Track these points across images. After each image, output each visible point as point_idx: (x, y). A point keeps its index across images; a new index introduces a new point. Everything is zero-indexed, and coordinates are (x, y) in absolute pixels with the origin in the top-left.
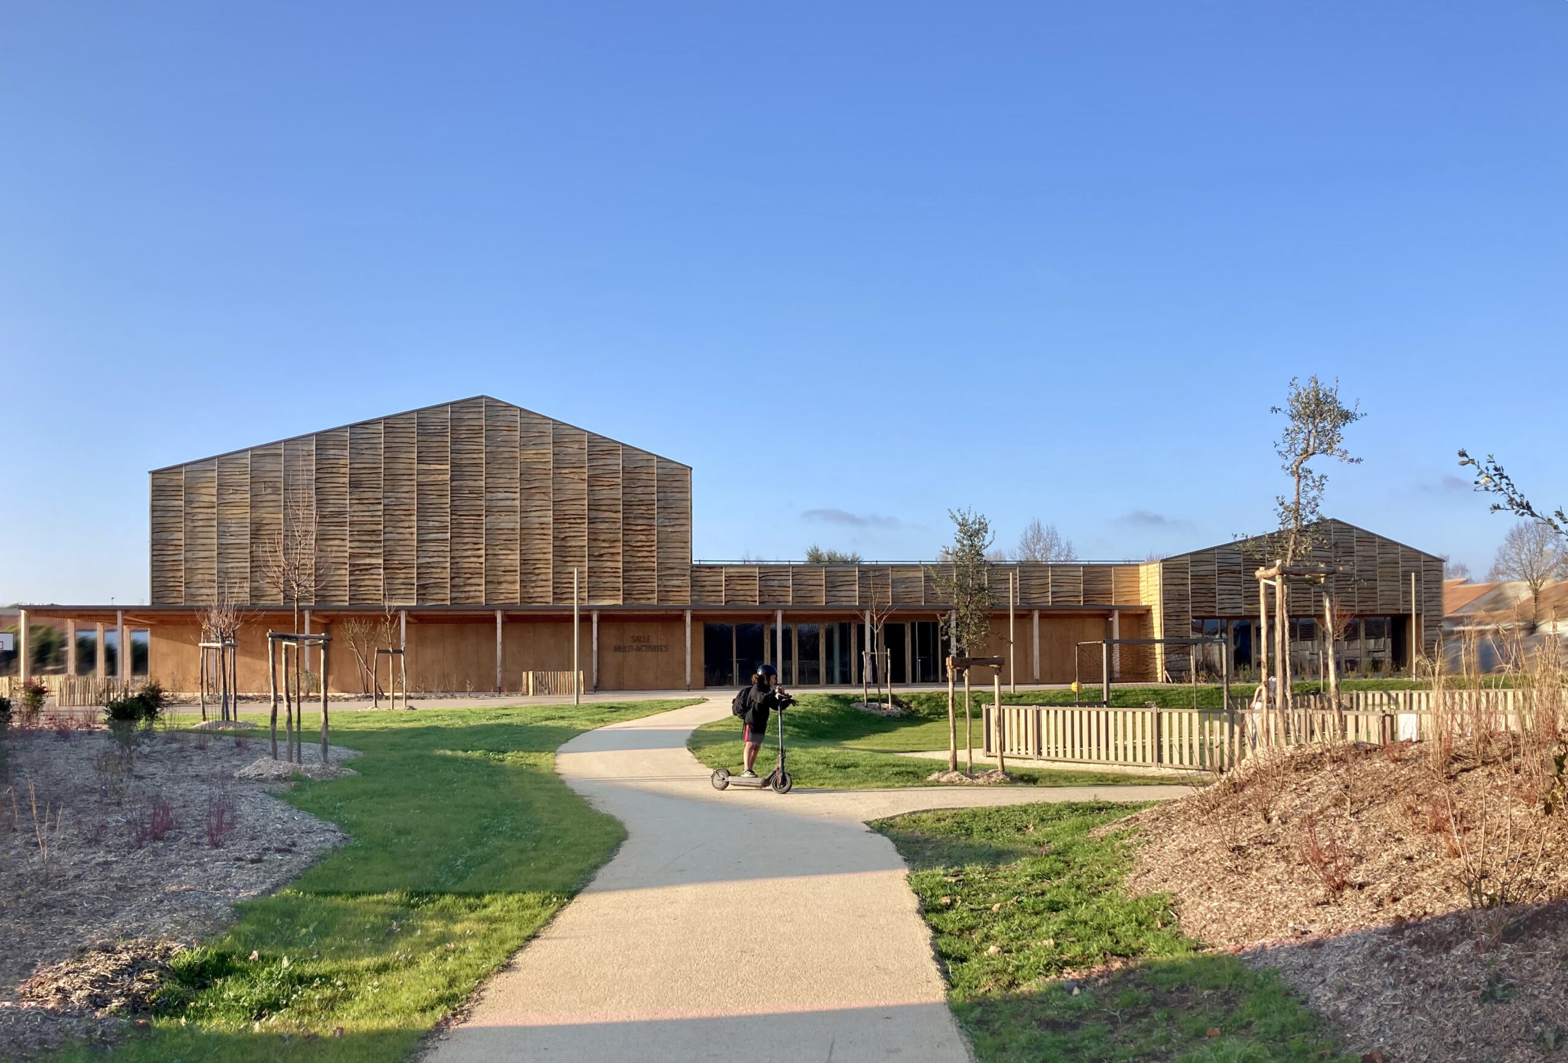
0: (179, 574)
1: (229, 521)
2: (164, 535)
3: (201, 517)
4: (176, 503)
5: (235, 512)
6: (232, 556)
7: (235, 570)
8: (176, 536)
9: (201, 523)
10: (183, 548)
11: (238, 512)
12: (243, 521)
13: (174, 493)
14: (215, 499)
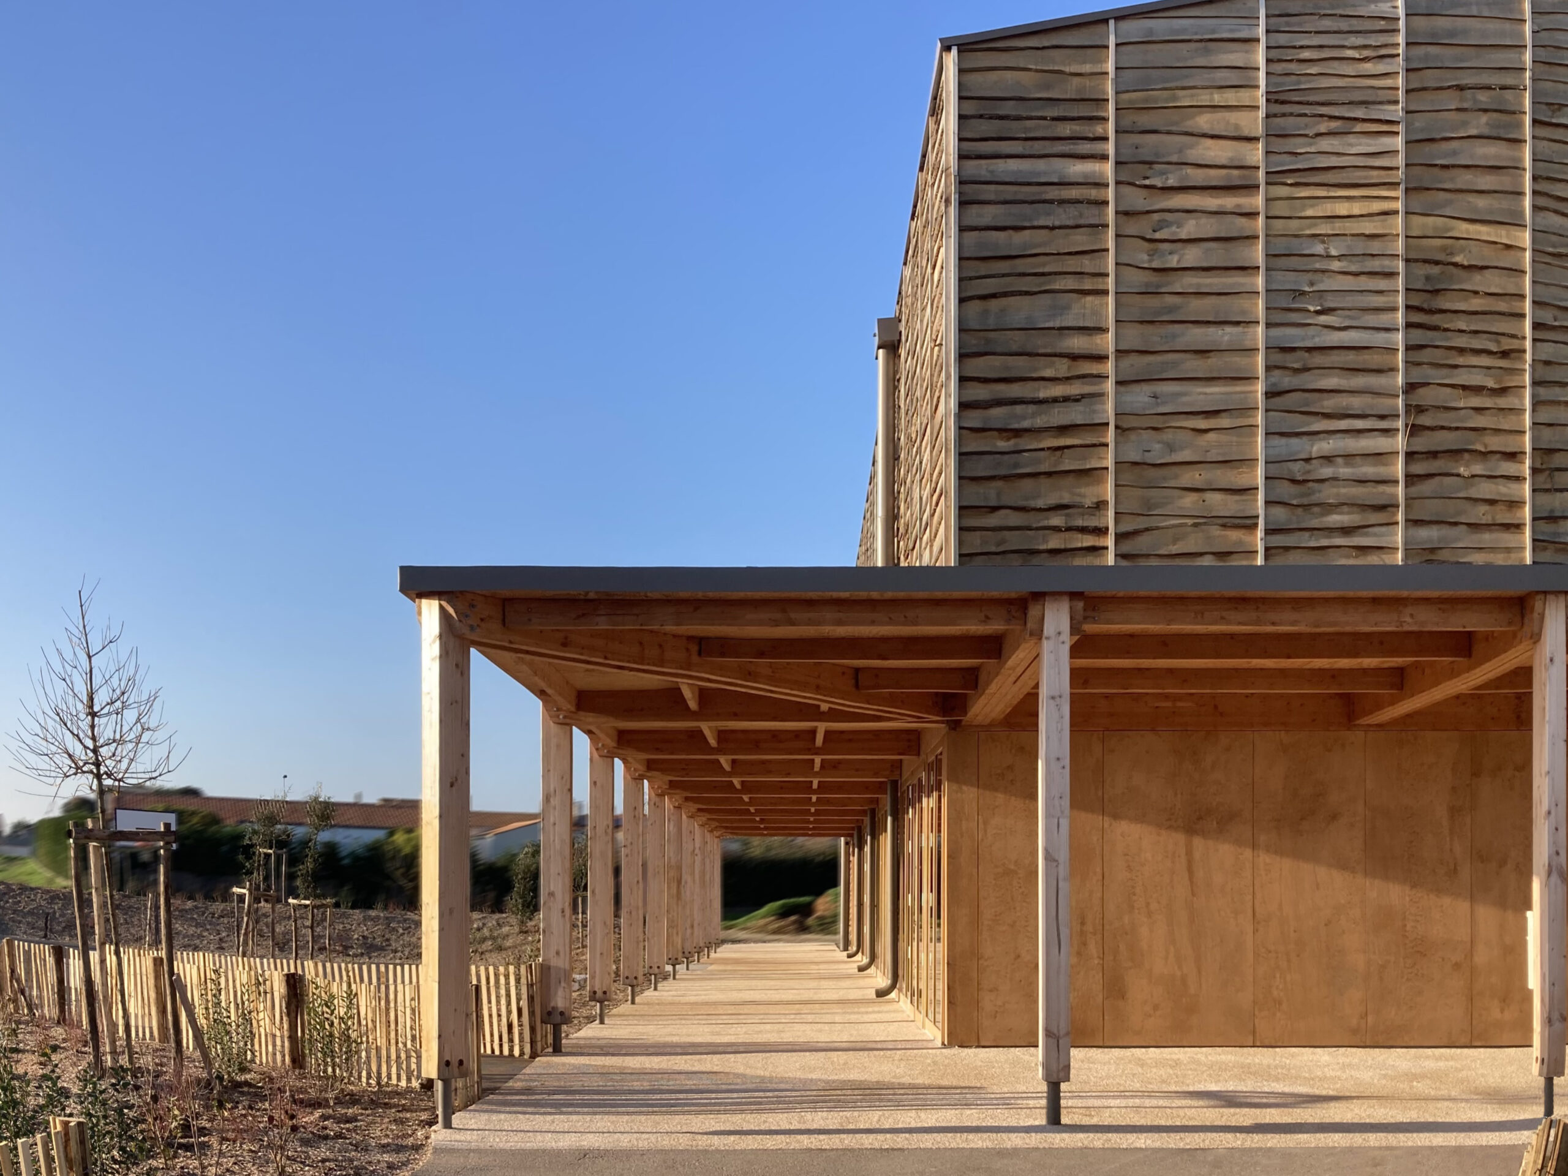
0: (1088, 494)
1: (1319, 249)
2: (1020, 311)
3: (1190, 228)
4: (1078, 169)
5: (1342, 209)
6: (1329, 404)
7: (1344, 471)
8: (1079, 311)
9: (1192, 256)
10: (1110, 367)
11: (1357, 208)
12: (1375, 247)
13: (1066, 129)
14: (1257, 154)
